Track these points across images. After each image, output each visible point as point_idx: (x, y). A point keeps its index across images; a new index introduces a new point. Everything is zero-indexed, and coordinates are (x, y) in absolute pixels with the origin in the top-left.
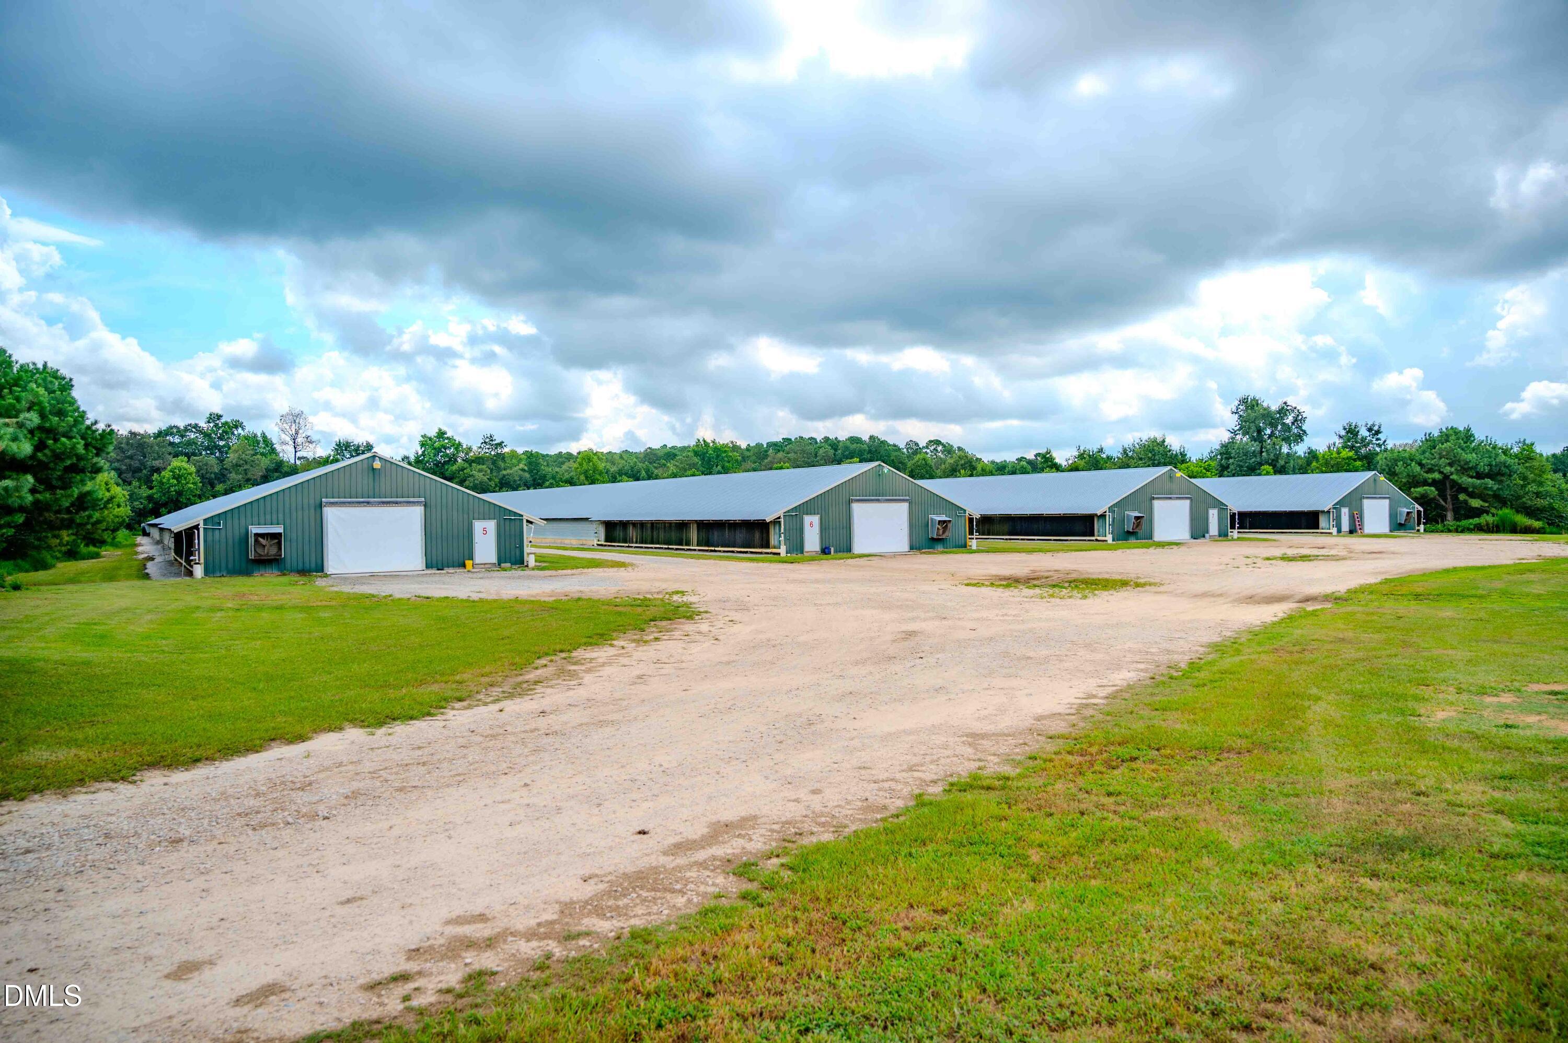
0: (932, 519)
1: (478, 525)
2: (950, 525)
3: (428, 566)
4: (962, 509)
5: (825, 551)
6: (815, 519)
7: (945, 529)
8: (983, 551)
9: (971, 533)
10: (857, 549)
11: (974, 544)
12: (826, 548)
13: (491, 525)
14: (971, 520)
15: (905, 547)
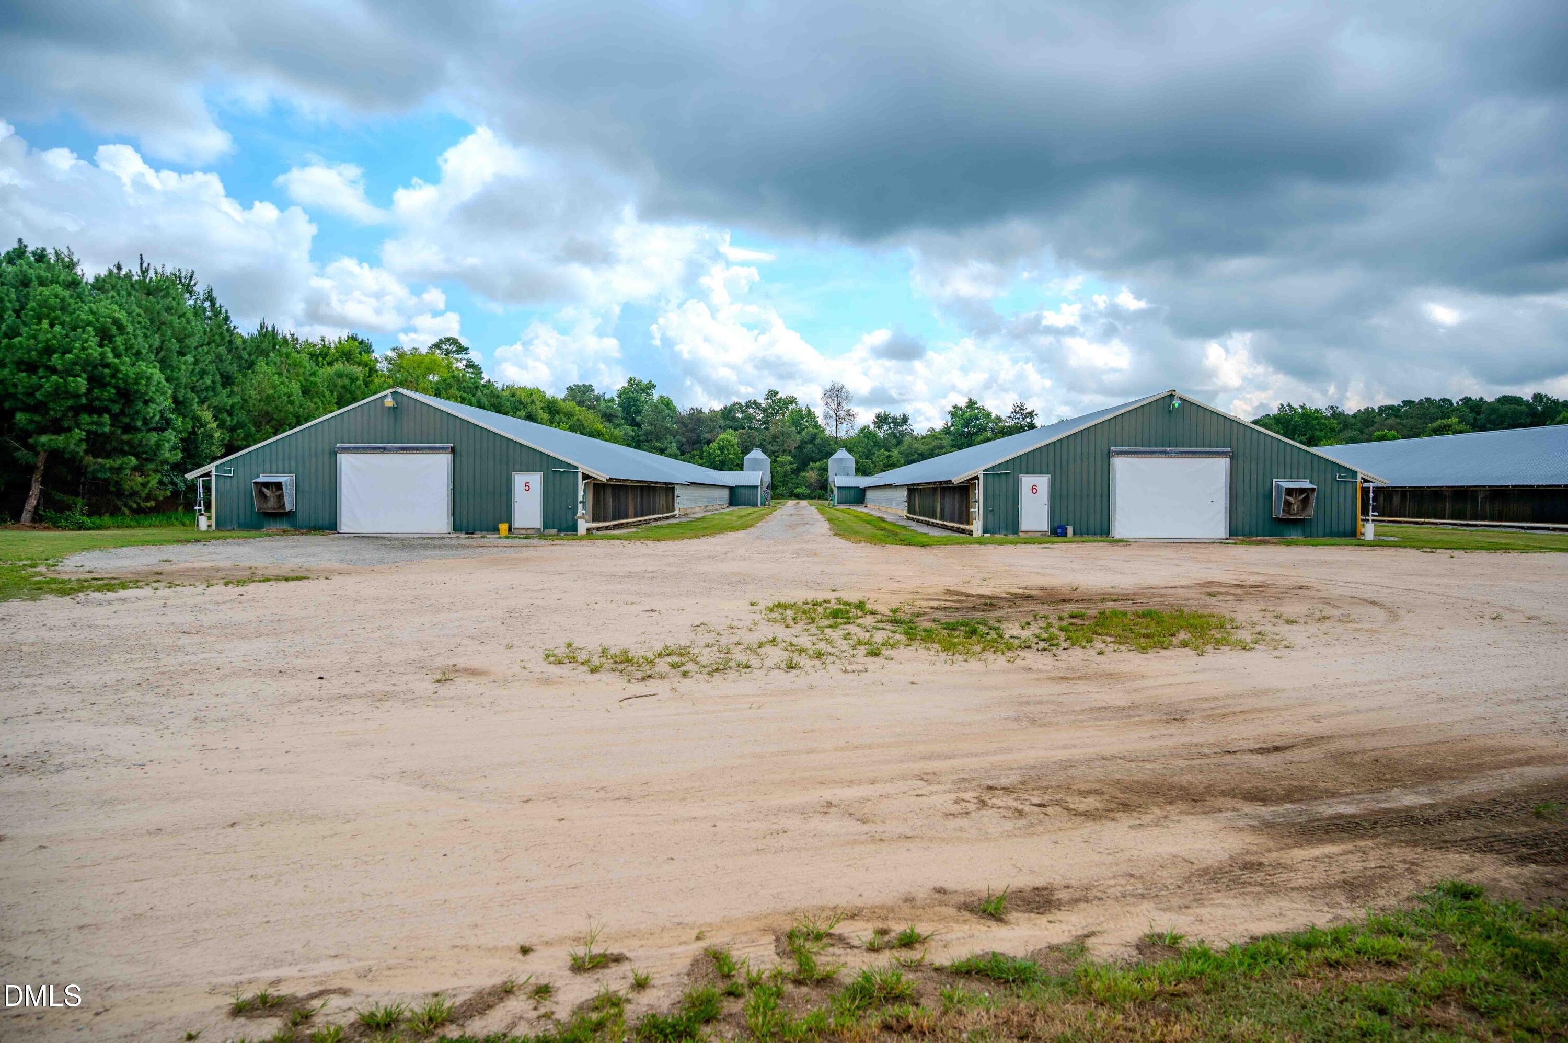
0: (1278, 486)
1: (519, 479)
2: (1313, 498)
3: (456, 529)
4: (1347, 469)
5: (1057, 531)
6: (1043, 482)
7: (1305, 502)
8: (1391, 545)
9: (1365, 512)
10: (1119, 529)
11: (1369, 530)
12: (1059, 527)
13: (535, 479)
14: (1365, 491)
15: (1221, 531)
